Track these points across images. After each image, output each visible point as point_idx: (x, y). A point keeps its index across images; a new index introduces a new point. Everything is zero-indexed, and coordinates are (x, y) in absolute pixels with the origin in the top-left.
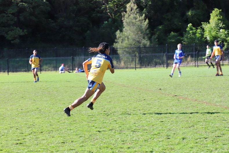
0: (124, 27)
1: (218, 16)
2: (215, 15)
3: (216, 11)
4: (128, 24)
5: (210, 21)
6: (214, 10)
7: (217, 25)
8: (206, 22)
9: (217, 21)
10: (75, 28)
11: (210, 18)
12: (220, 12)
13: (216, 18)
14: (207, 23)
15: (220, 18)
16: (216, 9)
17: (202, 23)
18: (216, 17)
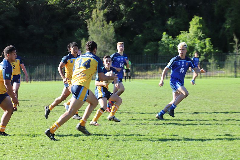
0: (89, 35)
1: (197, 25)
2: (195, 23)
3: (195, 19)
4: (94, 32)
5: (190, 30)
6: (194, 18)
7: (196, 34)
8: (185, 31)
9: (196, 30)
10: (46, 36)
11: (190, 27)
12: (200, 20)
13: (196, 27)
14: (187, 31)
15: (200, 27)
16: (196, 17)
17: (181, 32)
18: (196, 25)
